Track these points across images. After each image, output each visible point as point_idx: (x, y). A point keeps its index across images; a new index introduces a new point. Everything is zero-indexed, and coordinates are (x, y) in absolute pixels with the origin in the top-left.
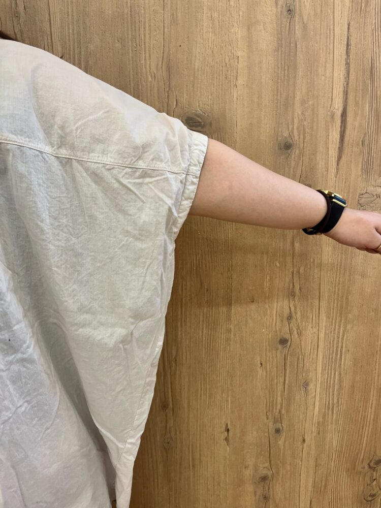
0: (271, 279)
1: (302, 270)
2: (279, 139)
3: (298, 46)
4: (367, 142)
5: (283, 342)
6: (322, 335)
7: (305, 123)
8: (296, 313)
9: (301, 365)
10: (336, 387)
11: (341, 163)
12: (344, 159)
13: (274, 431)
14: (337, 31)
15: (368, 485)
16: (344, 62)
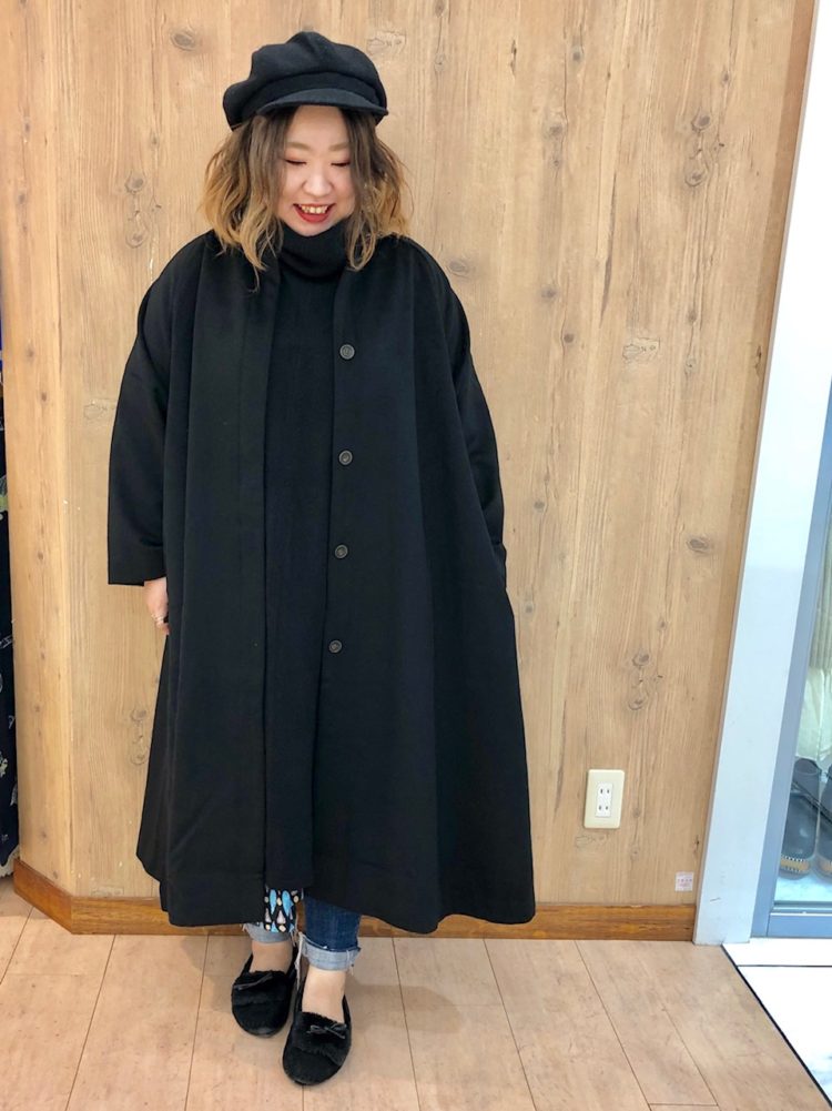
0: (529, 435)
1: (562, 426)
2: (544, 286)
3: (565, 195)
4: (632, 293)
5: (539, 505)
6: (581, 501)
7: (570, 271)
8: (554, 474)
9: (557, 533)
10: (597, 561)
11: (605, 314)
12: (608, 308)
13: (524, 609)
14: (603, 181)
15: (633, 687)
16: (609, 213)
